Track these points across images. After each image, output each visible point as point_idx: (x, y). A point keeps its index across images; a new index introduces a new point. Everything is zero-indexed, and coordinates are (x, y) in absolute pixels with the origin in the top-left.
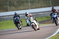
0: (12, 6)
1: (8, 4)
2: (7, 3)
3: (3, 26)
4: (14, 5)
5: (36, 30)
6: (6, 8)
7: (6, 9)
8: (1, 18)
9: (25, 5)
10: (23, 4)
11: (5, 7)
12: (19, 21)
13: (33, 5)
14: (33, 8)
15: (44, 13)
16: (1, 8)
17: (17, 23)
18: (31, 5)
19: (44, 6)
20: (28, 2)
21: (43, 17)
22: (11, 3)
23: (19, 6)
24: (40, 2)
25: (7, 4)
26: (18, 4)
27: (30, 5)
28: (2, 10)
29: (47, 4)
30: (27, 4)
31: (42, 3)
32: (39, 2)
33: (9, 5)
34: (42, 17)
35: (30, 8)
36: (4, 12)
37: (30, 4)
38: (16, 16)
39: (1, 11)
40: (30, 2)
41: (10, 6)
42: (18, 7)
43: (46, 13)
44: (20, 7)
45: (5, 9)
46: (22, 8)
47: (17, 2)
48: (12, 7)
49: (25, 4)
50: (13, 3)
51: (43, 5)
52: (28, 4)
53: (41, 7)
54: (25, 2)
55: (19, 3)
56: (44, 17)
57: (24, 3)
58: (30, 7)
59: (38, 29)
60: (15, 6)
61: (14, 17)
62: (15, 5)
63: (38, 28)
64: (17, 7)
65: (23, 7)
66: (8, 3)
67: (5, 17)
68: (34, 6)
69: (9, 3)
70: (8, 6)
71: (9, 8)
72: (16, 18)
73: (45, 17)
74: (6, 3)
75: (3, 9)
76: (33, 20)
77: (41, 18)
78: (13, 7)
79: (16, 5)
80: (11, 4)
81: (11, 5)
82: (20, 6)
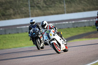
0: (37, 8)
1: (29, 5)
2: (27, 3)
3: (21, 42)
4: (39, 7)
5: (58, 53)
6: (26, 11)
7: (26, 13)
8: (18, 27)
9: (57, 7)
10: (53, 5)
11: (23, 9)
12: (38, 34)
13: (71, 7)
14: (71, 12)
15: (88, 21)
16: (18, 12)
17: (34, 38)
18: (68, 7)
19: (88, 8)
20: (62, 2)
21: (87, 27)
22: (35, 4)
23: (47, 8)
24: (83, 2)
25: (27, 5)
26: (46, 4)
27: (65, 7)
28: (19, 14)
29: (94, 5)
30: (60, 5)
31: (85, 2)
32: (81, 2)
33: (31, 6)
34: (85, 26)
35: (66, 12)
36: (22, 17)
37: (65, 4)
38: (34, 27)
39: (18, 16)
40: (67, 2)
41: (32, 8)
42: (45, 10)
43: (91, 20)
44: (48, 10)
45: (24, 13)
46: (52, 12)
47: (45, 2)
48: (35, 11)
49: (57, 5)
50: (38, 3)
51: (87, 6)
52: (63, 5)
53: (84, 10)
54: (57, 1)
55: (48, 3)
56: (89, 26)
57: (55, 3)
58: (65, 10)
59: (65, 51)
60: (41, 9)
61: (30, 29)
62: (41, 6)
63: (64, 48)
64: (43, 10)
65: (54, 10)
66: (29, 3)
67: (24, 27)
68: (72, 9)
69: (31, 2)
70: (30, 8)
71: (30, 11)
72: (33, 30)
73: (91, 26)
74: (25, 3)
75: (22, 13)
76: (54, 35)
77: (84, 29)
78: (38, 10)
79: (43, 7)
80: (33, 5)
81: (34, 7)
82: (50, 9)
